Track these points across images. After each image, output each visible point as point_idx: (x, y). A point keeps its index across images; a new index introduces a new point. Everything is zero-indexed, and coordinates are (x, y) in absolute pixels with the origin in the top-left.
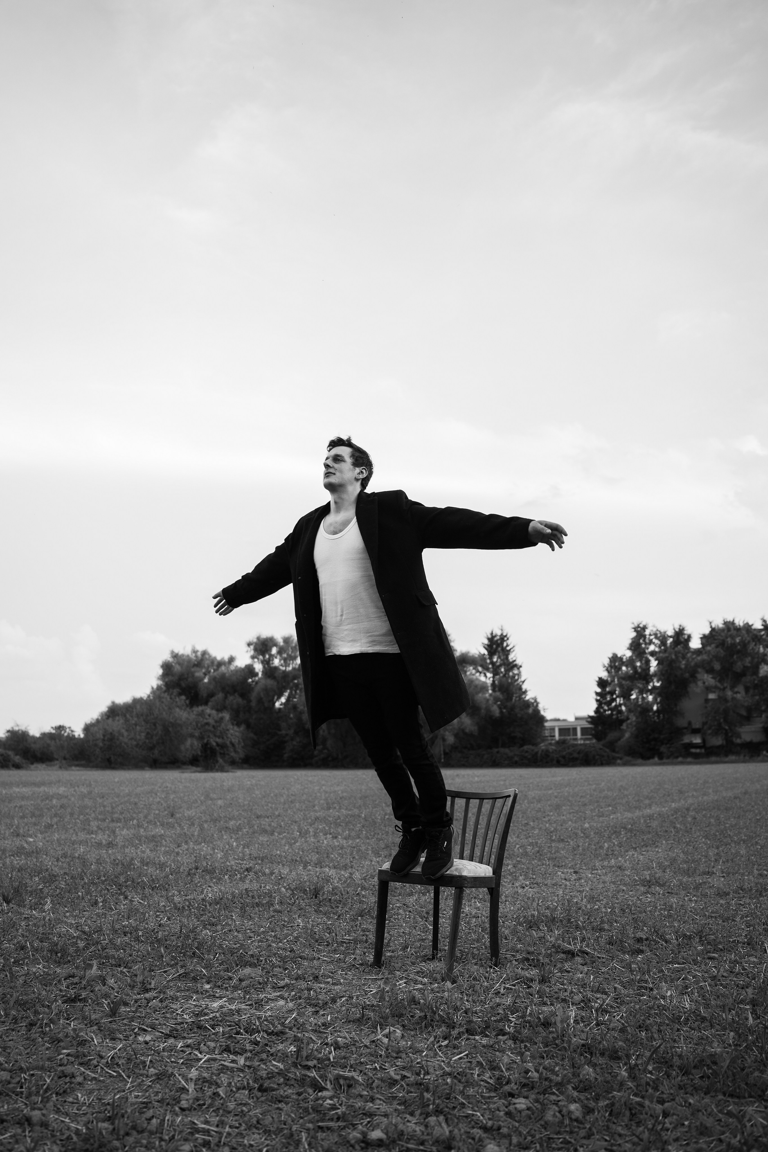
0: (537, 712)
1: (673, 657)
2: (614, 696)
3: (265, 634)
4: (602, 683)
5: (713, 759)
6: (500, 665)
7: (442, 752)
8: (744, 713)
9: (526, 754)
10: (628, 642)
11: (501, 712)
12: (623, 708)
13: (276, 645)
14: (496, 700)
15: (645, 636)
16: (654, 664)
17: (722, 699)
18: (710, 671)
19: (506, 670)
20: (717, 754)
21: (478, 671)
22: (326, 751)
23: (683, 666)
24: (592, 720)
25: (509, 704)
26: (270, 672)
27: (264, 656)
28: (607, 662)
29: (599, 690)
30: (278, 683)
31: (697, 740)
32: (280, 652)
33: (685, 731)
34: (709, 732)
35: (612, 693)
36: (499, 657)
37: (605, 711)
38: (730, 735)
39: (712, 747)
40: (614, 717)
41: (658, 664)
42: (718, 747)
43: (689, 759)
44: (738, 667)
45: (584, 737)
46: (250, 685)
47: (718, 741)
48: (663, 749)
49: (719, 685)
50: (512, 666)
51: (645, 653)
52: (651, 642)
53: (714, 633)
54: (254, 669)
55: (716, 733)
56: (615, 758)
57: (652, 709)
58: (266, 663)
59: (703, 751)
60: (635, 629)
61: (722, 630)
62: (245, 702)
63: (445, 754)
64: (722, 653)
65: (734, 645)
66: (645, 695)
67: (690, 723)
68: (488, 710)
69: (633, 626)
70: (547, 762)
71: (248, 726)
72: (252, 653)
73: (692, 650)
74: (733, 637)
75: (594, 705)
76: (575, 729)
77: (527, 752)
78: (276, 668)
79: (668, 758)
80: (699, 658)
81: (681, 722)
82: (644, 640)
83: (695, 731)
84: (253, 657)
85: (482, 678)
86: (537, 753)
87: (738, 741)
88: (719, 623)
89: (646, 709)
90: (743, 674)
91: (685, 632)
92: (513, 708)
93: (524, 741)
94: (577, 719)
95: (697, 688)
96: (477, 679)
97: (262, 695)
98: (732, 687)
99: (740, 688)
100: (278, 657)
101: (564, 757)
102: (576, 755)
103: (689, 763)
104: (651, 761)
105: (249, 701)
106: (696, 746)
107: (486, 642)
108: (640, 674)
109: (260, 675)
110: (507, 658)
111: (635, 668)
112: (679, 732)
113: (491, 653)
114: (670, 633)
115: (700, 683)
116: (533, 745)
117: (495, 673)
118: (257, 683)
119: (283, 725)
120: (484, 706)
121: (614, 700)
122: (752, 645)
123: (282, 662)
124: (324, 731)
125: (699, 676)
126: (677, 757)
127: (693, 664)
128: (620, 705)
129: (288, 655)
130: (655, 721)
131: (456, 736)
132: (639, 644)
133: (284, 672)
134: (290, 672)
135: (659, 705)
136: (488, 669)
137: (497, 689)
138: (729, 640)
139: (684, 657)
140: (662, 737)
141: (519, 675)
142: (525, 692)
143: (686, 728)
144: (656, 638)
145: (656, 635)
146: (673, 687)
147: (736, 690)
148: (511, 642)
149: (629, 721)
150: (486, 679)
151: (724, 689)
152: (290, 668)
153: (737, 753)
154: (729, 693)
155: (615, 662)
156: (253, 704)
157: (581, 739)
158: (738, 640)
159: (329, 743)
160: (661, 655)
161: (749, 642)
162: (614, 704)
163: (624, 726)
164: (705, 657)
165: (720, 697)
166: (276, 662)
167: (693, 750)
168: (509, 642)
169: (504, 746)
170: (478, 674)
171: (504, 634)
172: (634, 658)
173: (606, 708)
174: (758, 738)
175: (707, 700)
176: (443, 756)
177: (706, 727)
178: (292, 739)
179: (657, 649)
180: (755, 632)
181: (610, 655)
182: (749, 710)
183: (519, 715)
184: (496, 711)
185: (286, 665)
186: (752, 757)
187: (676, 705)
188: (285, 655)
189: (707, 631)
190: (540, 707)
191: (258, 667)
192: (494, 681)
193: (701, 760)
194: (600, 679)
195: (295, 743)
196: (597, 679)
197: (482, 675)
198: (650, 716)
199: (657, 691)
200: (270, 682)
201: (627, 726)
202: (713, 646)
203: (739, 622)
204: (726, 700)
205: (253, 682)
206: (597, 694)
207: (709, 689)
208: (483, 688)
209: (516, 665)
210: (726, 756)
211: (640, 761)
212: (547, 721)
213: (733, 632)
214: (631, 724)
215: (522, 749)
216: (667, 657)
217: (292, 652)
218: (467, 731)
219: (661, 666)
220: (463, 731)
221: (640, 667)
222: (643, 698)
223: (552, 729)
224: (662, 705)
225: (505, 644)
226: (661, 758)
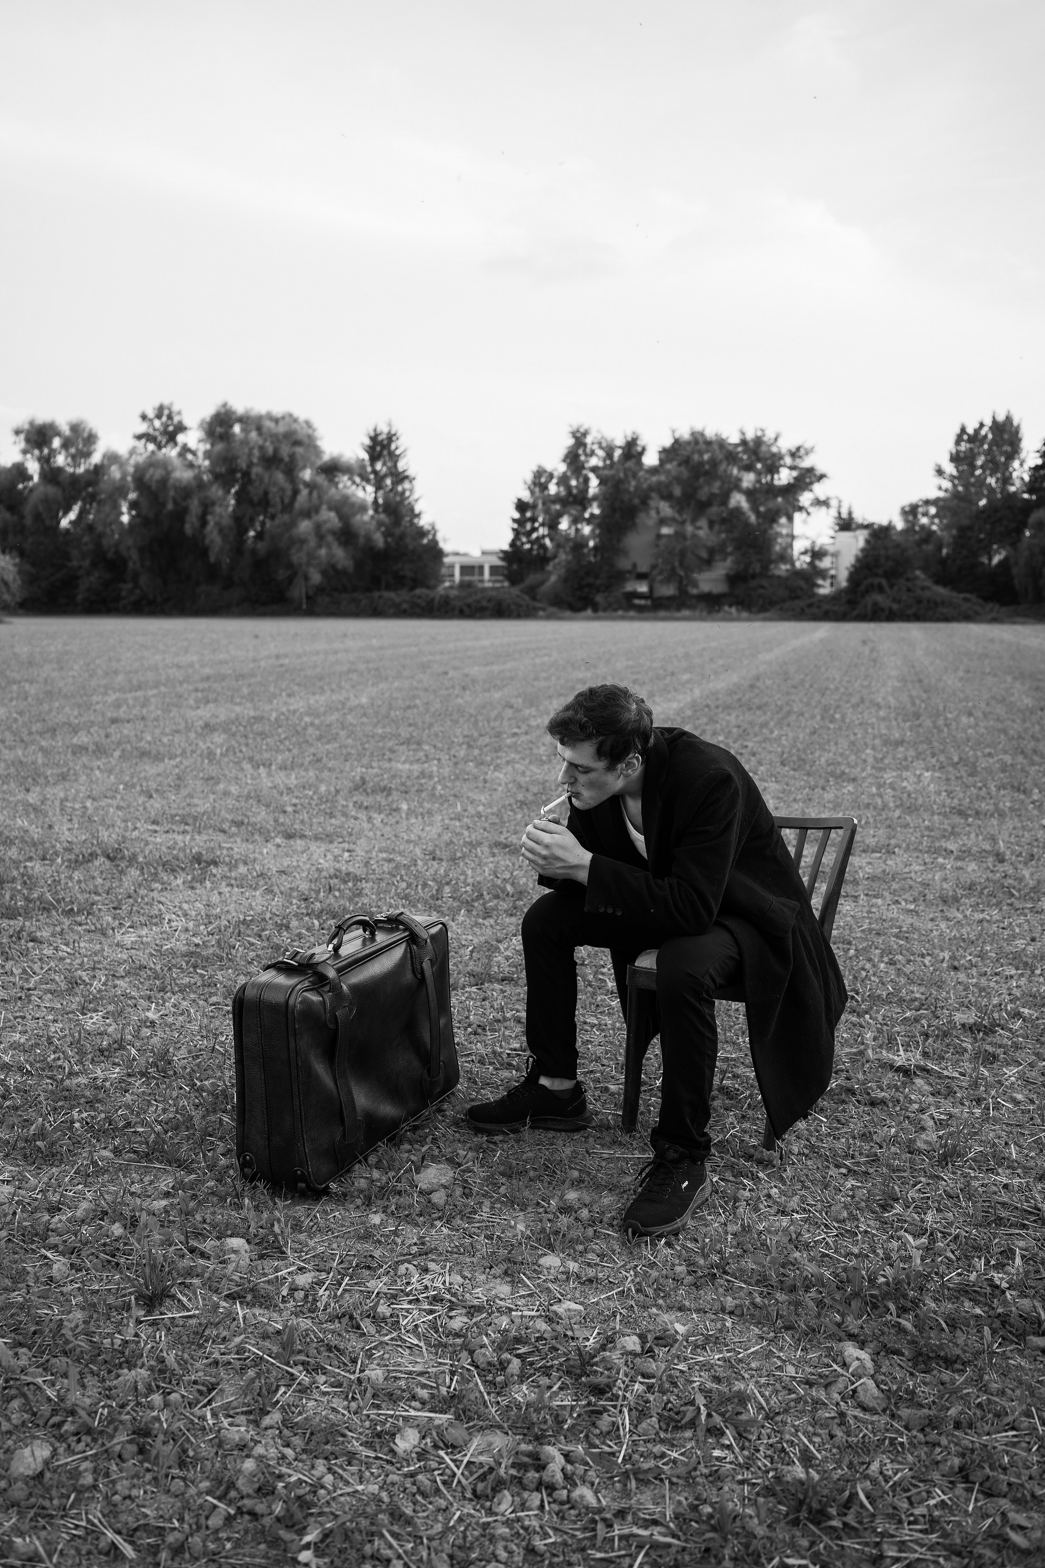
0: (434, 543)
1: (622, 475)
2: (536, 525)
3: (42, 417)
4: (521, 506)
5: (662, 613)
6: (385, 476)
7: (304, 595)
8: (704, 554)
9: (419, 601)
10: (562, 452)
11: (386, 542)
12: (547, 542)
13: (58, 434)
14: (380, 524)
15: (585, 445)
16: (594, 482)
17: (680, 536)
18: (668, 497)
19: (393, 483)
20: (667, 608)
21: (354, 483)
22: (138, 591)
23: (632, 489)
24: (506, 556)
25: (397, 531)
26: (51, 474)
27: (41, 451)
28: (529, 477)
29: (517, 515)
30: (64, 490)
31: (643, 588)
32: (66, 445)
33: (628, 575)
34: (659, 578)
35: (533, 520)
36: (384, 464)
37: (523, 544)
38: (685, 582)
39: (660, 598)
40: (535, 552)
41: (600, 484)
42: (669, 598)
43: (632, 613)
44: (703, 494)
45: (494, 578)
46: (21, 492)
47: (668, 590)
48: (599, 598)
49: (677, 516)
50: (400, 478)
51: (583, 468)
52: (593, 453)
53: (676, 446)
54: (26, 469)
55: (667, 581)
56: (536, 609)
57: (587, 545)
58: (45, 461)
59: (649, 602)
60: (574, 434)
61: (688, 443)
62: (15, 518)
63: (308, 597)
64: (685, 473)
65: (701, 464)
66: (579, 526)
67: (635, 566)
68: (368, 538)
69: (570, 430)
70: (446, 612)
71: (22, 554)
72: (22, 445)
73: (646, 467)
74: (701, 453)
75: (510, 536)
76: (481, 568)
77: (419, 597)
78: (60, 470)
79: (605, 610)
80: (654, 479)
81: (624, 564)
82: (584, 451)
83: (641, 577)
84: (25, 452)
85: (360, 494)
86: (433, 600)
87: (694, 591)
88: (685, 434)
89: (578, 544)
90: (707, 504)
91: (639, 442)
92: (402, 537)
93: (416, 583)
94: (484, 553)
95: (647, 519)
96: (354, 495)
97: (41, 508)
98: (694, 520)
99: (703, 522)
100: (63, 452)
101: (469, 606)
102: (484, 603)
103: (632, 619)
104: (583, 614)
105: (22, 517)
106: (641, 596)
107: (367, 442)
108: (575, 497)
109: (36, 478)
110: (395, 466)
111: (569, 488)
112: (620, 577)
113: (374, 459)
114: (620, 441)
115: (653, 513)
116: (428, 587)
117: (379, 486)
118: (31, 490)
119: (75, 553)
120: (362, 533)
121: (534, 530)
122: (723, 467)
123: (69, 460)
124: (134, 563)
125: (652, 503)
126: (616, 610)
127: (645, 486)
128: (544, 537)
129: (77, 449)
130: (590, 562)
131: (324, 573)
132: (577, 456)
133: (73, 475)
134: (81, 476)
135: (597, 540)
136: (368, 481)
137: (381, 510)
138: (696, 457)
139: (635, 475)
140: (598, 582)
141: (411, 490)
142: (418, 516)
143: (629, 572)
144: (601, 447)
145: (600, 443)
146: (618, 516)
147: (699, 524)
148: (400, 445)
149: (557, 561)
150: (366, 494)
151: (683, 523)
152: (81, 470)
153: (692, 607)
154: (689, 529)
155: (540, 479)
156: (28, 521)
157: (489, 581)
158: (706, 457)
159: (143, 580)
160: (606, 472)
161: (721, 461)
162: (534, 535)
163: (550, 567)
164: (663, 478)
165: (677, 533)
166: (60, 460)
167: (637, 602)
168: (399, 443)
169: (388, 588)
170: (354, 487)
171: (393, 432)
172: (569, 474)
173: (524, 539)
174: (719, 588)
175: (659, 536)
176: (304, 601)
177: (655, 573)
178: (88, 574)
179: (601, 464)
180: (731, 448)
181: (535, 469)
182: (712, 551)
183: (411, 547)
184: (379, 540)
185: (76, 465)
186: (710, 612)
187: (619, 540)
188: (73, 450)
189: (668, 442)
190: (439, 537)
191: (33, 467)
192: (376, 498)
193: (646, 615)
194: (519, 500)
195: (92, 579)
196: (516, 501)
197: (360, 488)
198: (583, 554)
199: (597, 521)
200: (52, 490)
201: (555, 568)
202: (675, 463)
203: (710, 433)
204: (684, 537)
205: (25, 488)
206: (514, 520)
207: (662, 522)
208: (363, 508)
209: (407, 477)
210: (679, 609)
211: (568, 613)
212: (447, 555)
213: (702, 446)
214: (559, 563)
215: (413, 593)
216: (613, 476)
217: (84, 445)
218: (339, 567)
219: (603, 488)
220: (333, 567)
221: (576, 487)
222: (577, 530)
223: (452, 566)
224: (601, 540)
225: (393, 446)
226: (595, 610)
